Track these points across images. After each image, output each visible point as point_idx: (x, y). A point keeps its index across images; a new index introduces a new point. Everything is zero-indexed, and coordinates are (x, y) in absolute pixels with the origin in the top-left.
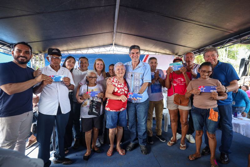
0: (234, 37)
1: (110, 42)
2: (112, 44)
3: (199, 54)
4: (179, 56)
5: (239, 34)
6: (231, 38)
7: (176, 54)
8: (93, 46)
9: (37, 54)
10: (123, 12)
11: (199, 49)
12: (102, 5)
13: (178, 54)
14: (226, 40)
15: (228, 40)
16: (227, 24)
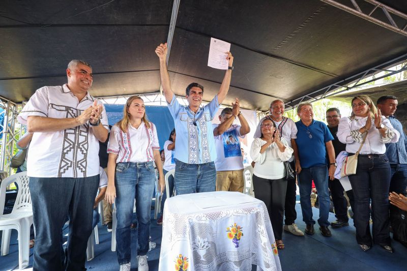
0: (337, 83)
1: (155, 87)
2: (159, 91)
3: (291, 107)
4: (263, 111)
5: (344, 79)
6: (334, 85)
7: (259, 109)
8: (126, 93)
9: (20, 103)
10: (181, 38)
11: (291, 101)
12: (148, 24)
13: (262, 109)
14: (327, 87)
15: (330, 86)
16: (329, 64)
